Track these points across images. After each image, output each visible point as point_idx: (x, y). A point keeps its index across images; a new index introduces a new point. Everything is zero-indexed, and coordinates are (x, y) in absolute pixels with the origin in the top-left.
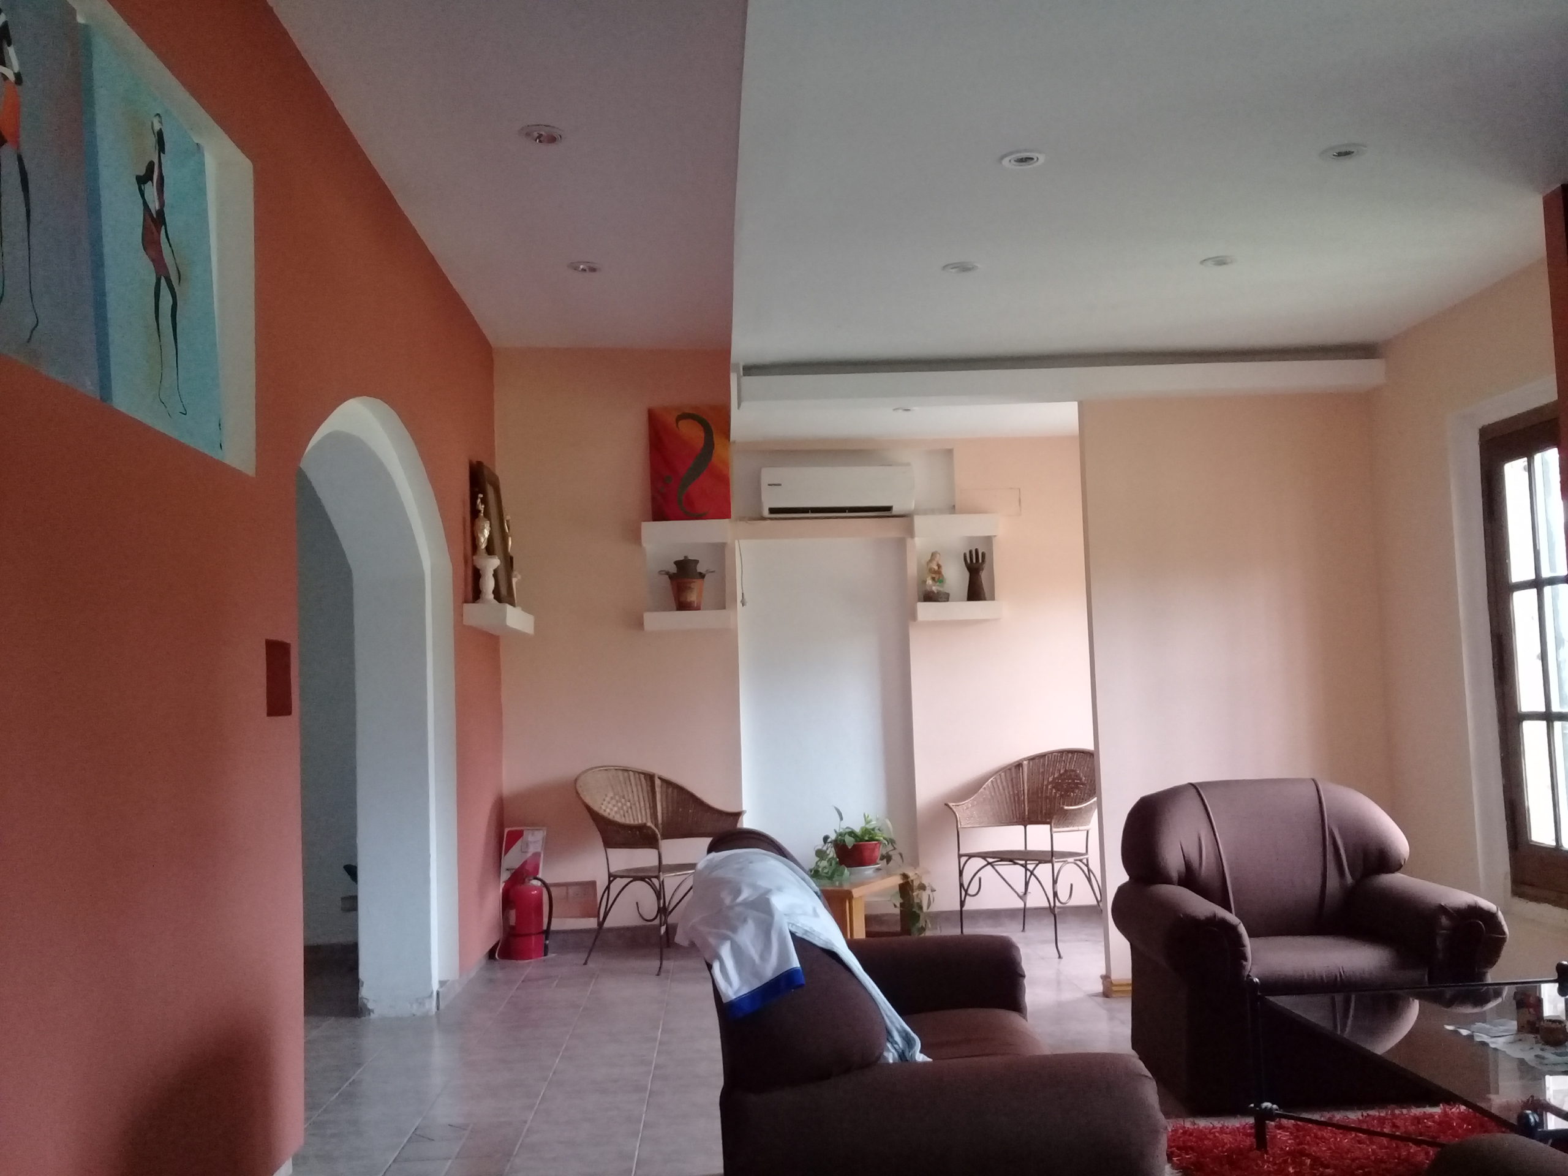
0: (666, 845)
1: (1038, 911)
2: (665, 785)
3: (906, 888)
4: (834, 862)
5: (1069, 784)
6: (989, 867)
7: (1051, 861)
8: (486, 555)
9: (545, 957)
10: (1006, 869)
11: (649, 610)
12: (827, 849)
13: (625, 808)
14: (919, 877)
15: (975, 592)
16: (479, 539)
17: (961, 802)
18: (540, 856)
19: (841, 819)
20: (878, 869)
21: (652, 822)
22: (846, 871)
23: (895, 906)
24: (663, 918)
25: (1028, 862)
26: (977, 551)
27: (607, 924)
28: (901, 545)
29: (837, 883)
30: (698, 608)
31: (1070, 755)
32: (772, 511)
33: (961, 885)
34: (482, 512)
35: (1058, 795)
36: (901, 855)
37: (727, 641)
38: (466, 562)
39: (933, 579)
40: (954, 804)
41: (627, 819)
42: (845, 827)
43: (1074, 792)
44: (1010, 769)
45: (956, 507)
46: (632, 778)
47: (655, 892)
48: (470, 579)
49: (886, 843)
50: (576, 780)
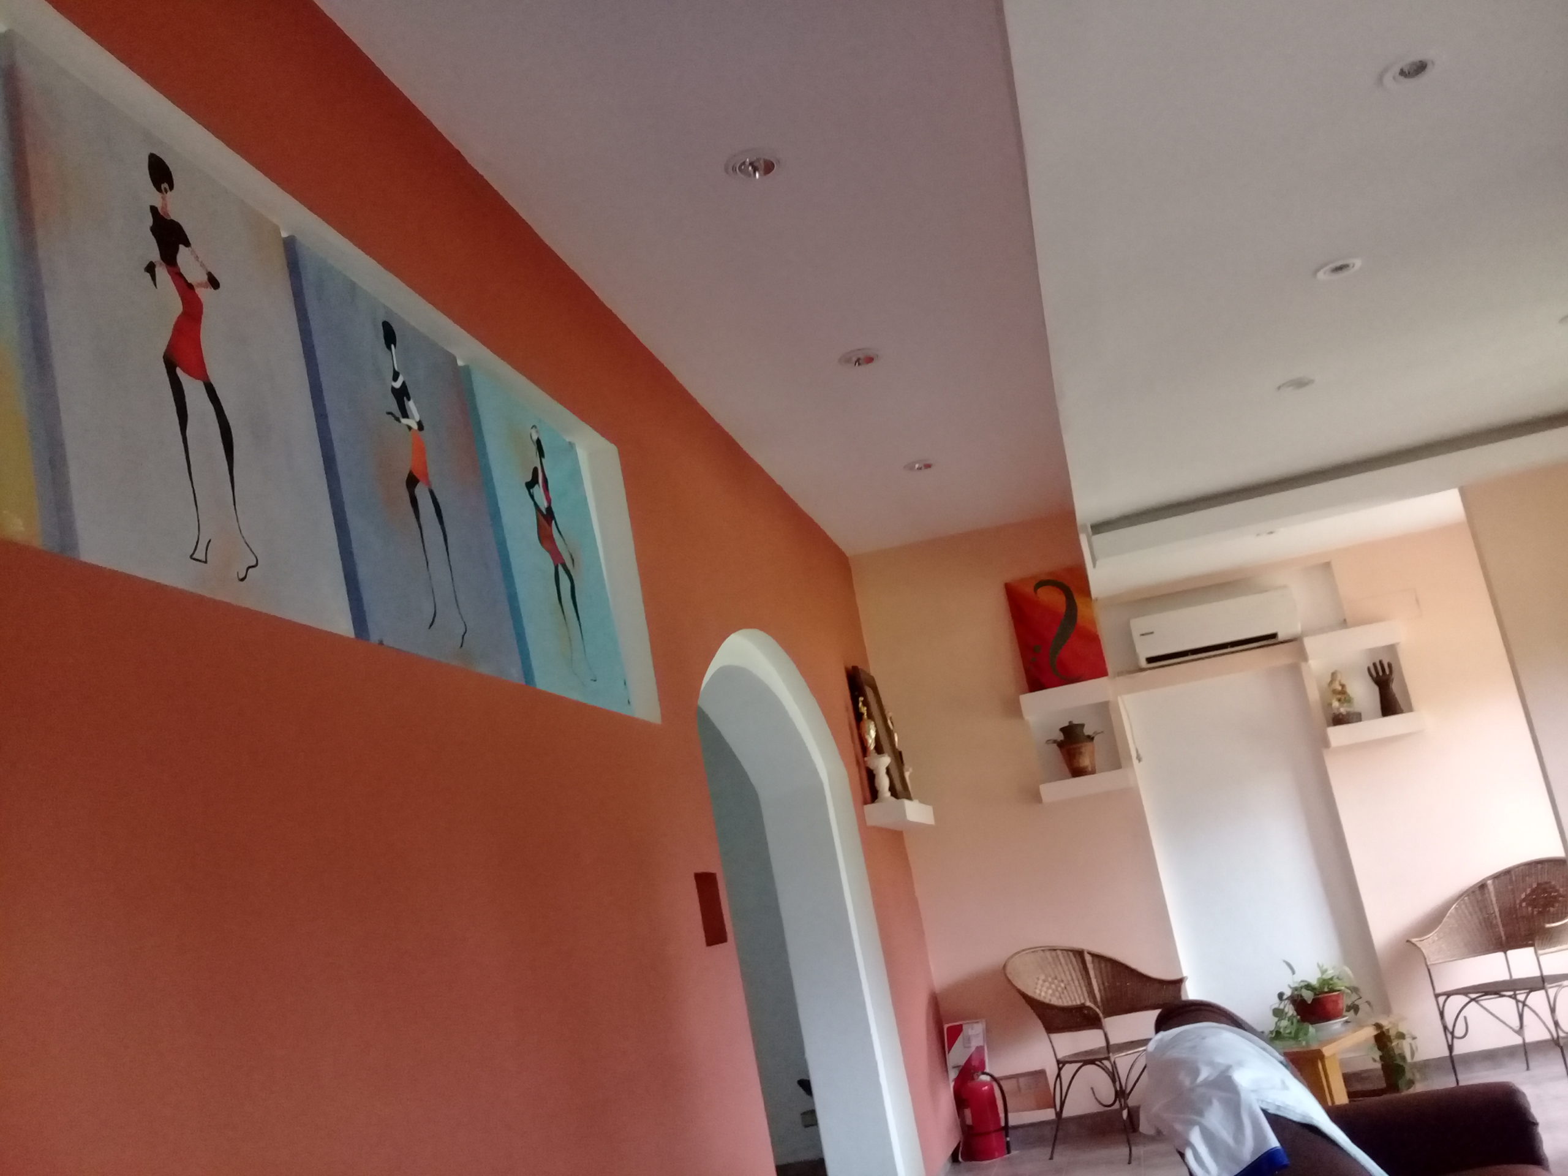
0: (1111, 1024)
1: (1539, 1046)
2: (1096, 960)
3: (1382, 1039)
4: (1295, 1021)
5: (1546, 898)
6: (1473, 1003)
7: (1543, 988)
8: (876, 754)
9: (1008, 1155)
10: (1493, 1003)
11: (1044, 782)
12: (1285, 1007)
13: (1059, 989)
14: (1395, 1025)
15: (1389, 706)
16: (867, 741)
17: (1426, 935)
18: (984, 1050)
19: (1294, 973)
20: (1347, 1022)
21: (1090, 1001)
22: (1311, 1029)
23: (1374, 1060)
24: (1123, 1101)
25: (1518, 992)
26: (1381, 663)
27: (1065, 1114)
28: (1295, 671)
29: (1304, 1043)
30: (1093, 772)
31: (1539, 866)
32: (1150, 660)
33: (1445, 1028)
34: (865, 714)
35: (1535, 913)
36: (1368, 1003)
37: (1130, 800)
38: (858, 763)
39: (1339, 700)
40: (1417, 939)
41: (1064, 1000)
42: (1300, 981)
43: (1553, 906)
44: (1473, 892)
45: (1348, 620)
46: (1061, 957)
47: (1109, 1075)
48: (866, 783)
49: (1349, 991)
50: (1005, 966)
